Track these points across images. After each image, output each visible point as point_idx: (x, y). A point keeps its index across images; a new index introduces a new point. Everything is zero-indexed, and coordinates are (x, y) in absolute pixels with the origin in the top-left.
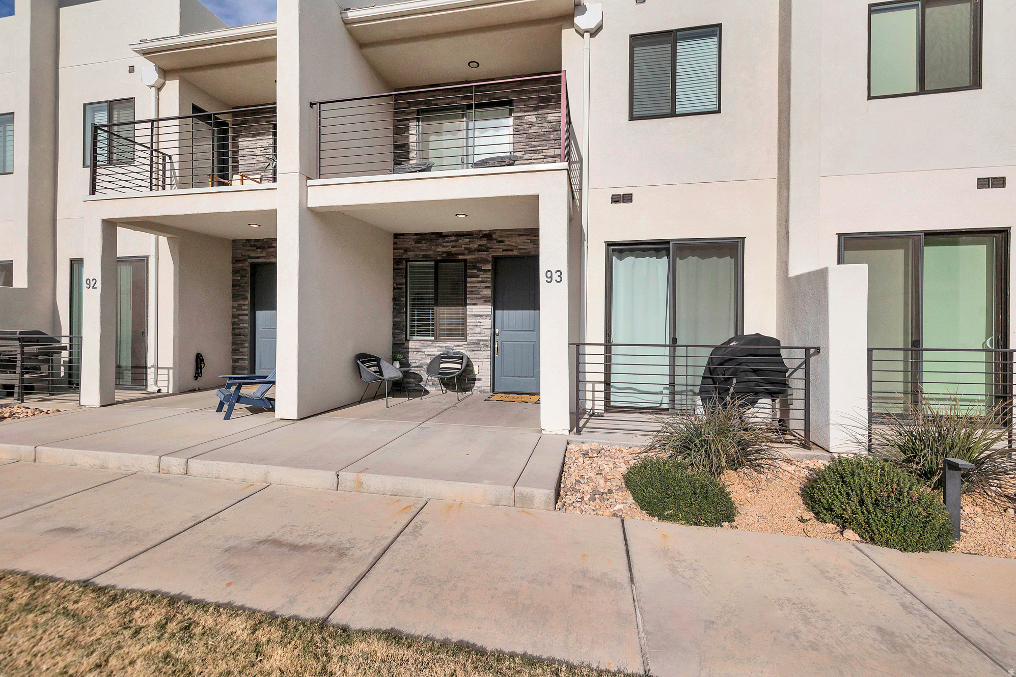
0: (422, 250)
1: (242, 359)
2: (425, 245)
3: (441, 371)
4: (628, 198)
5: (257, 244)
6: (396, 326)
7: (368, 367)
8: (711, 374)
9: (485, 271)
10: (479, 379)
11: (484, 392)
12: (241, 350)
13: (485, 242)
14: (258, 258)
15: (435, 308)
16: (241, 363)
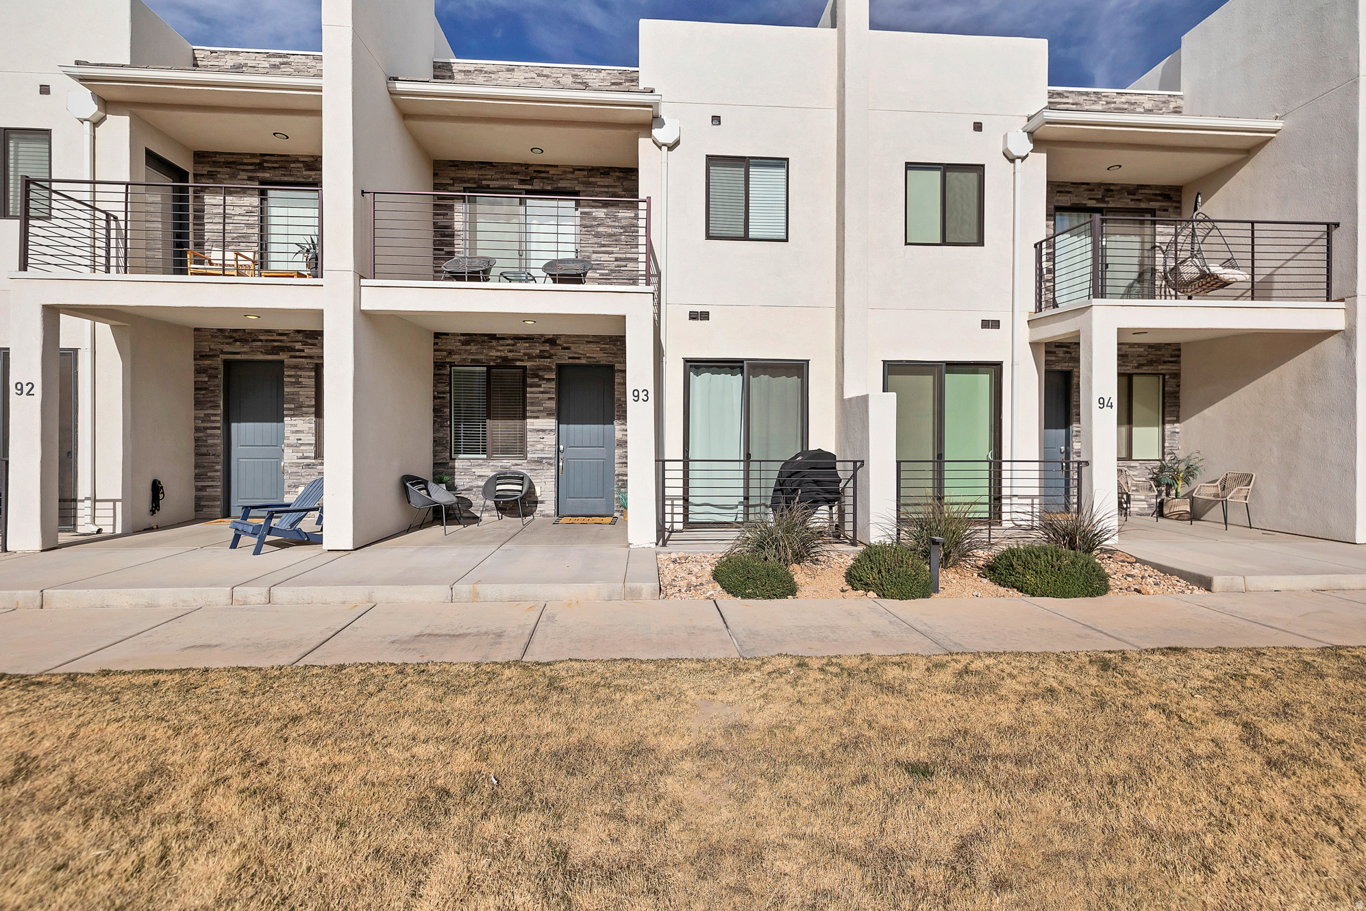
0: (470, 354)
1: (212, 486)
2: (474, 348)
3: (497, 493)
4: (705, 316)
5: (235, 335)
6: (437, 442)
7: (419, 490)
8: (780, 487)
9: (549, 380)
10: (542, 502)
11: (548, 516)
12: (209, 474)
13: (548, 348)
14: (238, 353)
15: (488, 421)
16: (209, 492)
